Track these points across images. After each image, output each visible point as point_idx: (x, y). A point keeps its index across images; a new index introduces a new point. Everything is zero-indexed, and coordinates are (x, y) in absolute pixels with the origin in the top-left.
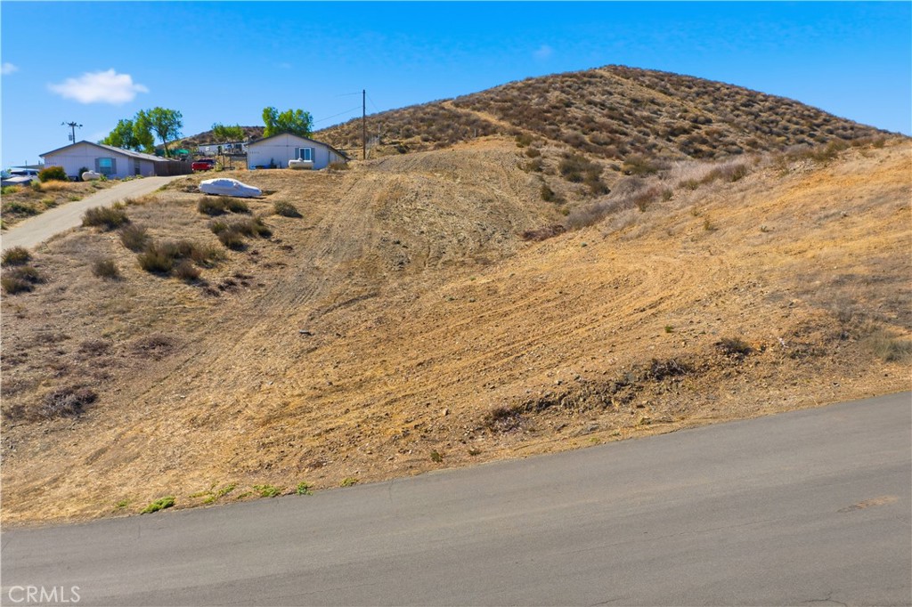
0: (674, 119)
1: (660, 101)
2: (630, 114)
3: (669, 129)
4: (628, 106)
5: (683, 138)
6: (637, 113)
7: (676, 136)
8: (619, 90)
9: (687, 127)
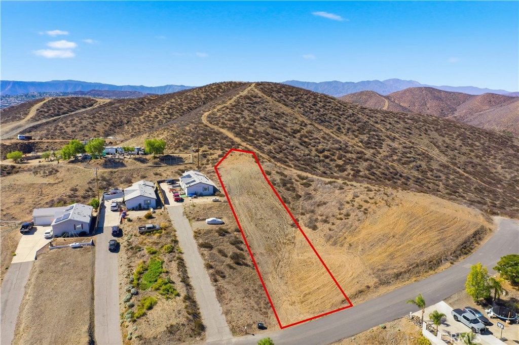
0: (293, 124)
1: (286, 113)
2: (277, 122)
3: (292, 131)
4: (275, 117)
5: (298, 135)
6: (279, 121)
7: (296, 134)
8: (269, 107)
9: (298, 128)
